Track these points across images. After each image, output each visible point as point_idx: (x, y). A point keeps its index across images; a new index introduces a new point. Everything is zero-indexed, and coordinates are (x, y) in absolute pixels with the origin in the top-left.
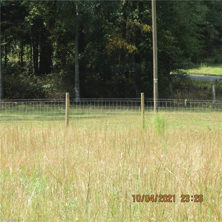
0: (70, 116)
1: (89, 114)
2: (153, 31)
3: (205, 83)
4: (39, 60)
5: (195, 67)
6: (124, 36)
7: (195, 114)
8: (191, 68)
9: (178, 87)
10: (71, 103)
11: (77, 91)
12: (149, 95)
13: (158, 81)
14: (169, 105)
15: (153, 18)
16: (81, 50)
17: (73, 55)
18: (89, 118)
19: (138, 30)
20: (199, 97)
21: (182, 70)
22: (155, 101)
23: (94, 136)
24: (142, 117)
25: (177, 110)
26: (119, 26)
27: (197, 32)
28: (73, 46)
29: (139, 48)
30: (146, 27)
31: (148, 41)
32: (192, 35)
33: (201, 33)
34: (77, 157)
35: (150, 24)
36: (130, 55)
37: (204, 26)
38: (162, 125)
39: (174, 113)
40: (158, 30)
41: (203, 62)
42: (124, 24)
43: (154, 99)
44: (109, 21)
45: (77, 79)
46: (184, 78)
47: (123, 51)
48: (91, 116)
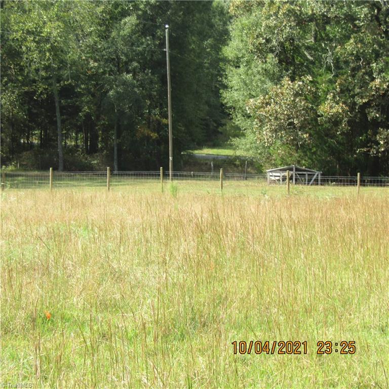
0: (110, 183)
1: (124, 182)
2: (169, 123)
3: (206, 160)
4: (89, 144)
5: (199, 149)
6: (149, 127)
7: (199, 182)
8: (196, 149)
9: (187, 163)
10: (111, 174)
11: (116, 167)
12: (166, 168)
13: (173, 159)
14: (181, 176)
15: (169, 114)
16: (118, 137)
17: (113, 140)
18: (124, 185)
19: (159, 123)
20: (202, 170)
21: (190, 151)
22: (170, 173)
23: (126, 198)
24: (161, 184)
25: (186, 179)
26: (145, 120)
27: (201, 124)
28: (113, 134)
29: (160, 135)
30: (164, 121)
31: (166, 131)
32: (197, 126)
33: (204, 125)
34: (114, 213)
35: (167, 118)
36: (154, 140)
37: (205, 120)
38: (175, 190)
39: (184, 181)
40: (173, 122)
41: (205, 145)
42: (149, 119)
43: (170, 172)
44: (139, 116)
45: (115, 157)
46: (191, 156)
47: (148, 138)
48: (125, 183)
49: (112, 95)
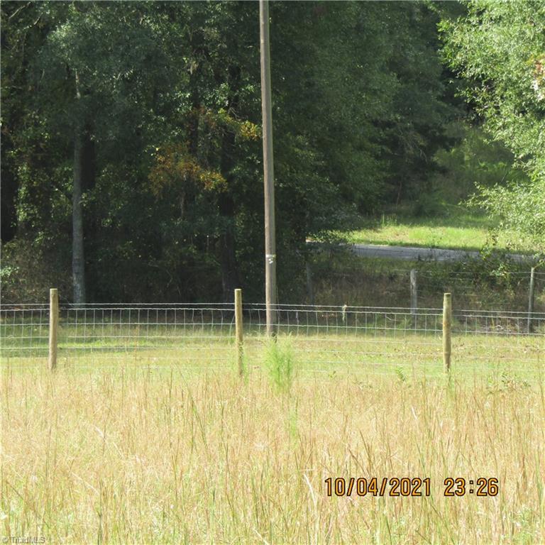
0: (59, 346)
1: (108, 340)
2: (264, 137)
3: (392, 264)
5: (367, 225)
6: (193, 150)
7: (367, 341)
8: (359, 227)
9: (324, 274)
10: (63, 314)
11: (77, 283)
12: (254, 294)
13: (277, 260)
14: (303, 318)
15: (263, 105)
16: (87, 181)
17: (69, 196)
18: (106, 350)
19: (228, 136)
20: (377, 300)
21: (339, 234)
22: (268, 310)
23: (118, 395)
24: (236, 347)
25: (323, 331)
26: (181, 125)
27: (373, 140)
28: (67, 175)
29: (230, 179)
30: (247, 128)
31: (252, 162)
32: (361, 148)
33: (384, 142)
34: (76, 446)
35: (256, 119)
36: (209, 197)
37: (389, 124)
38: (285, 368)
39: (316, 338)
40: (277, 135)
41: (388, 213)
42: (193, 120)
43: (268, 304)
44: (157, 113)
45: (77, 255)
46: (340, 251)
47: (191, 187)
48: (113, 345)
49: (65, 40)
